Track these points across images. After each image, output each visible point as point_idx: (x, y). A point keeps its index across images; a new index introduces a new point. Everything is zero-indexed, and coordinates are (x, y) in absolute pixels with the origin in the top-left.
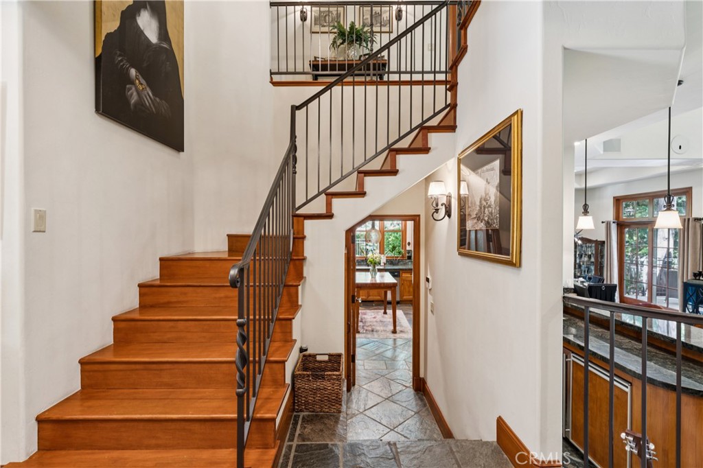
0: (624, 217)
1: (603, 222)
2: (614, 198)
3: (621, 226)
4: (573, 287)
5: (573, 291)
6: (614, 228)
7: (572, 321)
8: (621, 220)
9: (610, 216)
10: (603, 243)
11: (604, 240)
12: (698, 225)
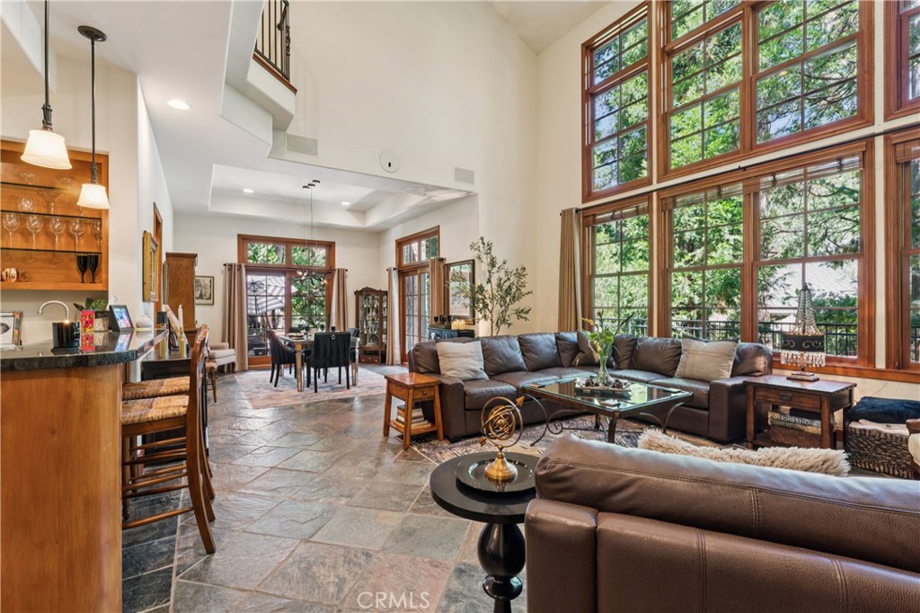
0: (402, 263)
1: (387, 270)
2: (396, 241)
3: (402, 272)
6: (395, 274)
8: (400, 266)
10: (386, 293)
11: (387, 289)
12: (442, 266)
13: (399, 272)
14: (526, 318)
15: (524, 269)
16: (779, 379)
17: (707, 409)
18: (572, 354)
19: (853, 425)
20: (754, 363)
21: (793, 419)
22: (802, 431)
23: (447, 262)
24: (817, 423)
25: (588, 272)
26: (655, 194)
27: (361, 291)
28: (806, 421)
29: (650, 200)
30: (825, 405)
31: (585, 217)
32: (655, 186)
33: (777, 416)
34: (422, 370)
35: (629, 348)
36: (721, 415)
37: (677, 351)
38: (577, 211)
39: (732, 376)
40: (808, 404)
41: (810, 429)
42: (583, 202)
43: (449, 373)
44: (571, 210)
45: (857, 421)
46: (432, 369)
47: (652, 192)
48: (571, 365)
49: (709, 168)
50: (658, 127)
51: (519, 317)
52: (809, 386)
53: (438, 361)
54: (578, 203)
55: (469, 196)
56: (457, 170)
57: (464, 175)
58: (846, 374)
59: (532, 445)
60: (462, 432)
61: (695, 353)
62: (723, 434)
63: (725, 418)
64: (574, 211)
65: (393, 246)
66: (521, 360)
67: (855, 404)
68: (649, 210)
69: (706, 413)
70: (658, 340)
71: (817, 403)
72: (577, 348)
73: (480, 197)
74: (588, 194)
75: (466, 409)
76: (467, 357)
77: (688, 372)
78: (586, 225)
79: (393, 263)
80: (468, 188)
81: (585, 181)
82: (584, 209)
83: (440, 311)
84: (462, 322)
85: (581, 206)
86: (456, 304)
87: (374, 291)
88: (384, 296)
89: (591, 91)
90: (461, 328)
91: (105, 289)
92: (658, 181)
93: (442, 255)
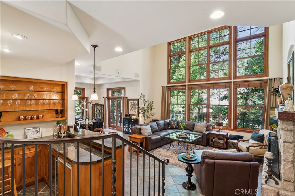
0: (110, 96)
1: (103, 98)
10: (103, 105)
11: (104, 104)
12: (127, 99)
13: (108, 98)
14: (154, 116)
15: (153, 102)
16: (214, 132)
17: (202, 139)
18: (168, 126)
19: (228, 141)
20: (210, 128)
21: (218, 140)
22: (220, 142)
23: (128, 98)
24: (222, 141)
25: (169, 103)
27: (95, 104)
28: (220, 140)
29: (186, 87)
30: (224, 137)
31: (168, 88)
32: (187, 84)
33: (215, 140)
34: (137, 133)
36: (205, 140)
37: (194, 125)
38: (166, 87)
39: (206, 131)
40: (221, 137)
41: (221, 142)
42: (168, 84)
43: (145, 134)
45: (229, 140)
46: (139, 133)
48: (168, 129)
49: (200, 82)
50: (188, 69)
51: (152, 115)
52: (221, 133)
53: (141, 131)
54: (166, 84)
55: (137, 80)
56: (135, 74)
57: (137, 75)
58: (226, 130)
59: (167, 150)
60: (151, 149)
61: (198, 126)
62: (205, 144)
63: (206, 141)
65: (106, 90)
66: (157, 128)
67: (228, 136)
68: (185, 89)
69: (202, 140)
70: (188, 122)
71: (223, 137)
72: (169, 124)
73: (140, 81)
74: (169, 82)
75: (151, 143)
76: (148, 129)
77: (197, 130)
78: (168, 90)
79: (106, 96)
80: (137, 78)
81: (169, 79)
82: (168, 86)
83: (126, 112)
84: (135, 116)
85: (168, 85)
86: (132, 110)
87: (99, 105)
88: (103, 106)
89: (170, 55)
90: (135, 118)
91: (65, 119)
92: (188, 83)
93: (126, 96)
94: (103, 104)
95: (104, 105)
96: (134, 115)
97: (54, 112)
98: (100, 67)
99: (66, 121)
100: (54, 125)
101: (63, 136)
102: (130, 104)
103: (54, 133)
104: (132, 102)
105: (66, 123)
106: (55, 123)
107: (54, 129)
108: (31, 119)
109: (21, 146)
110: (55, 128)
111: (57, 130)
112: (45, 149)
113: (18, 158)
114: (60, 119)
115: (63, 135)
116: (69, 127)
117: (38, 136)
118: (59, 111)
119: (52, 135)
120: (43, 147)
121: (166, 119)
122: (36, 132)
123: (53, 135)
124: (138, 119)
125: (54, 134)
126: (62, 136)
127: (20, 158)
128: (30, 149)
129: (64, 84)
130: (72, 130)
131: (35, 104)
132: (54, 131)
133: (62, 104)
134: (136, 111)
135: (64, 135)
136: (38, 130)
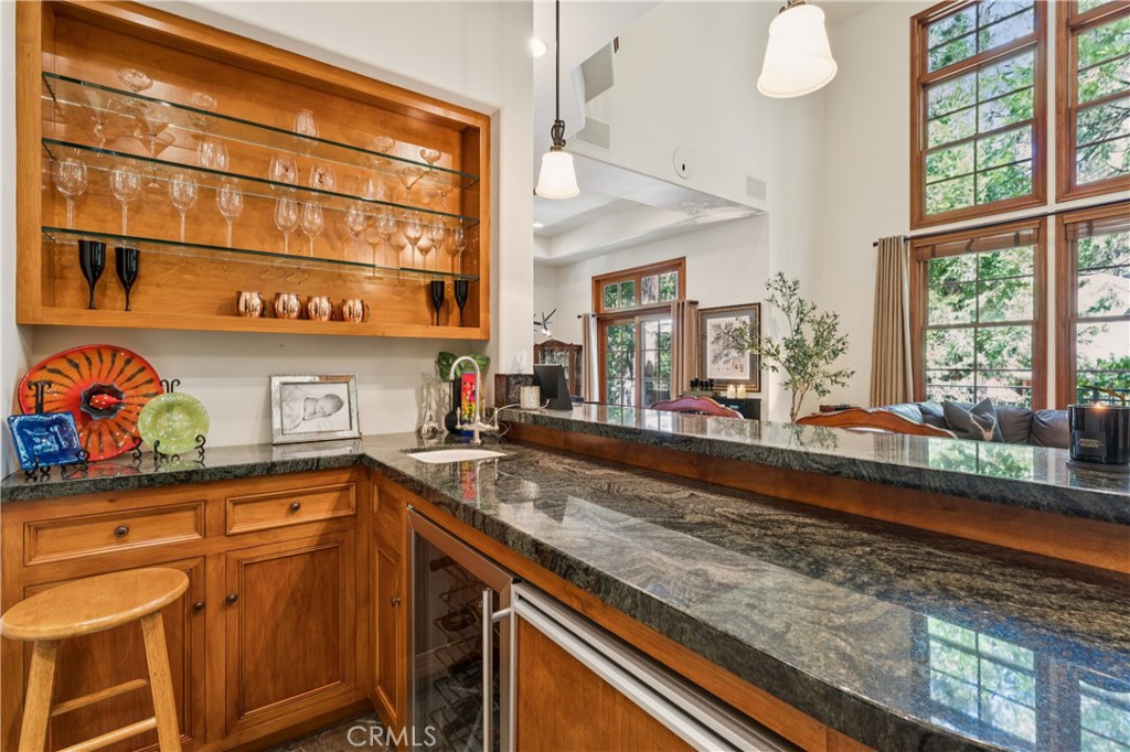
0: (605, 309)
1: (579, 317)
2: (593, 278)
3: (604, 321)
4: (532, 372)
5: (531, 380)
6: (593, 323)
7: (527, 459)
8: (602, 312)
9: (587, 307)
10: (579, 348)
11: (581, 343)
12: (693, 311)
13: (598, 319)
14: (843, 384)
15: (835, 316)
23: (700, 307)
25: (920, 322)
26: (1051, 221)
27: (543, 345)
29: (1042, 226)
31: (913, 248)
32: (1052, 206)
35: (1025, 425)
38: (906, 239)
42: (911, 229)
44: (898, 238)
47: (1045, 216)
50: (1058, 127)
54: (903, 229)
55: (756, 216)
56: (749, 180)
57: (756, 188)
64: (902, 239)
65: (588, 284)
73: (771, 217)
74: (918, 217)
78: (917, 259)
80: (755, 203)
81: (916, 200)
82: (913, 238)
83: (691, 371)
84: (742, 388)
85: (910, 234)
86: (721, 362)
87: (561, 346)
88: (577, 350)
89: (924, 79)
90: (739, 397)
91: (483, 338)
92: (1058, 201)
93: (690, 297)
94: (579, 341)
95: (581, 347)
96: (736, 383)
97: (423, 297)
98: (607, 127)
99: (489, 352)
100: (423, 374)
101: (482, 434)
102: (711, 335)
103: (421, 419)
104: (723, 321)
105: (488, 359)
106: (429, 365)
107: (421, 399)
108: (304, 314)
109: (236, 477)
110: (429, 392)
111: (440, 403)
112: (380, 508)
113: (219, 555)
114: (453, 332)
115: (478, 426)
116: (513, 381)
117: (338, 424)
118: (449, 292)
119: (412, 428)
120: (370, 497)
121: (905, 401)
122: (328, 406)
123: (419, 431)
124: (759, 400)
125: (425, 427)
126: (477, 435)
127: (233, 555)
128: (295, 503)
129: (477, 130)
130: (530, 398)
131: (325, 234)
132: (420, 409)
133: (464, 255)
134: (747, 361)
135: (488, 427)
136: (340, 390)
